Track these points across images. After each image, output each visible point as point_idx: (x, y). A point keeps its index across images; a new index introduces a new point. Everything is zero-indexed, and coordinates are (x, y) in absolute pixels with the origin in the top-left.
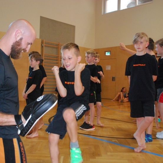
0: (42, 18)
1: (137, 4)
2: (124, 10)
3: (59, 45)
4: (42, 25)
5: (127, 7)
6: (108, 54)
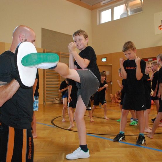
0: (43, 30)
1: (129, 14)
2: (117, 20)
3: (59, 53)
4: (43, 36)
5: (120, 17)
6: (104, 60)
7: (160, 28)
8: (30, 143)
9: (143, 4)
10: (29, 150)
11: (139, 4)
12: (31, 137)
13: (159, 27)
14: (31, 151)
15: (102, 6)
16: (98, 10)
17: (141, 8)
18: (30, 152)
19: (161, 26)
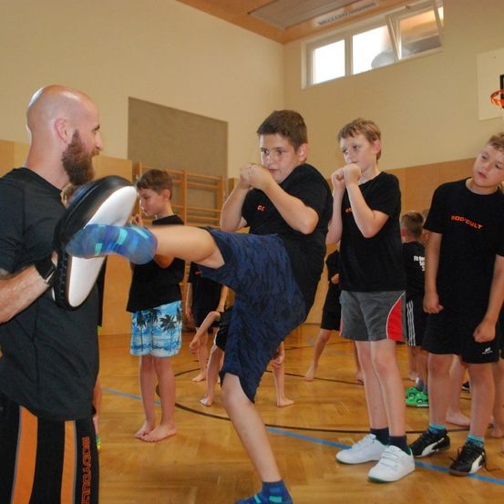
1: (400, 57)
2: (362, 74)
4: (133, 122)
5: (373, 65)
7: (496, 101)
8: (87, 456)
9: (442, 24)
10: (85, 477)
11: (429, 24)
12: (88, 438)
13: (493, 96)
14: (90, 479)
15: (317, 32)
16: (303, 43)
17: (437, 37)
18: (87, 483)
19: (497, 93)
